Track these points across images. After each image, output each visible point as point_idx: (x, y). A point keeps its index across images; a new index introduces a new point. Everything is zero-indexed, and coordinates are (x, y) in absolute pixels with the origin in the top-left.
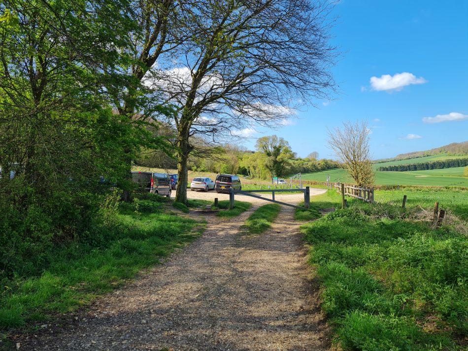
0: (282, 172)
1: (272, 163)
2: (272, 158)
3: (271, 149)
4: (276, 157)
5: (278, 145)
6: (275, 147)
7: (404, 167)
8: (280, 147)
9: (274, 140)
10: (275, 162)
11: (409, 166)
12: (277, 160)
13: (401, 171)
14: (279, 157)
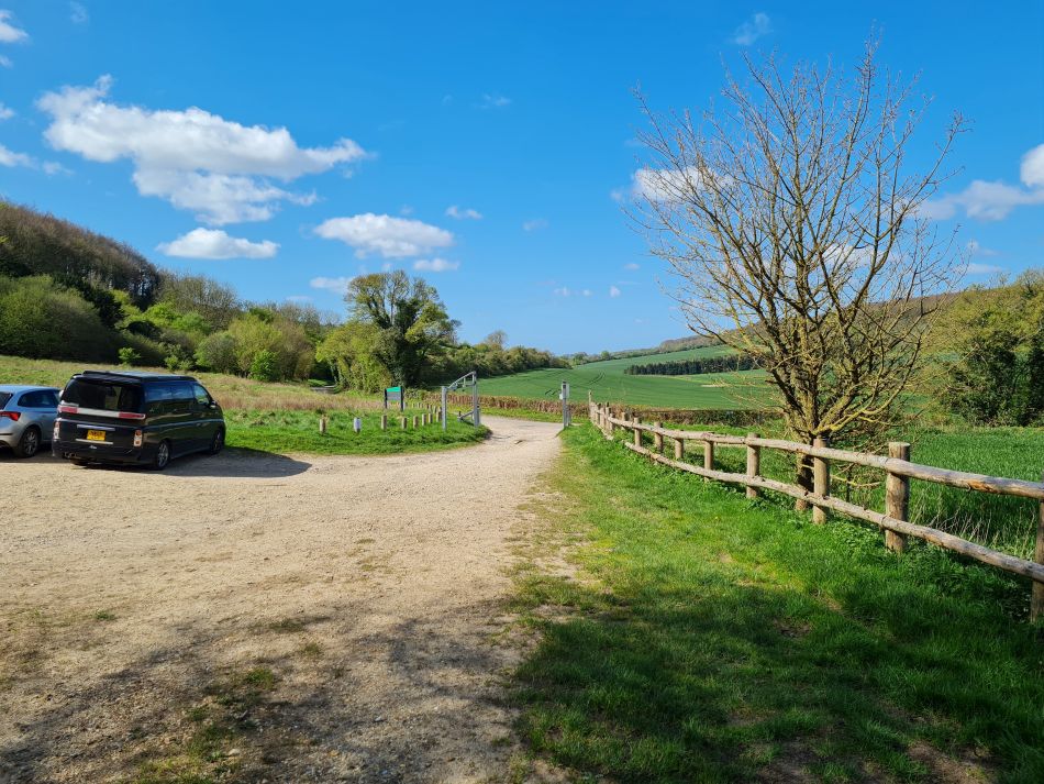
0: (422, 373)
1: (393, 348)
2: (393, 332)
3: (391, 310)
4: (405, 332)
5: (409, 297)
6: (401, 304)
7: (676, 366)
8: (415, 303)
9: (398, 283)
10: (402, 345)
11: (686, 365)
12: (407, 337)
13: (673, 374)
14: (411, 331)
